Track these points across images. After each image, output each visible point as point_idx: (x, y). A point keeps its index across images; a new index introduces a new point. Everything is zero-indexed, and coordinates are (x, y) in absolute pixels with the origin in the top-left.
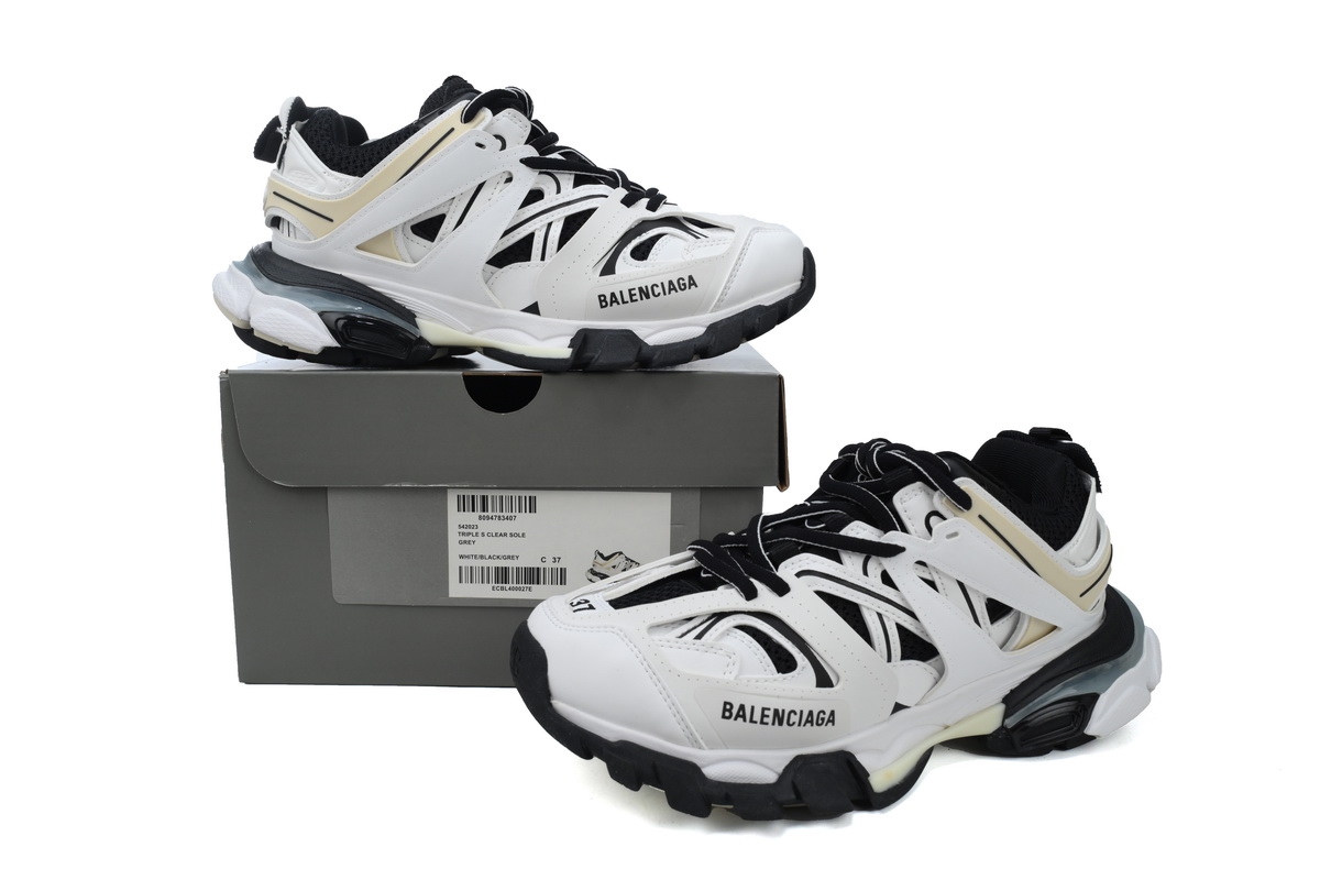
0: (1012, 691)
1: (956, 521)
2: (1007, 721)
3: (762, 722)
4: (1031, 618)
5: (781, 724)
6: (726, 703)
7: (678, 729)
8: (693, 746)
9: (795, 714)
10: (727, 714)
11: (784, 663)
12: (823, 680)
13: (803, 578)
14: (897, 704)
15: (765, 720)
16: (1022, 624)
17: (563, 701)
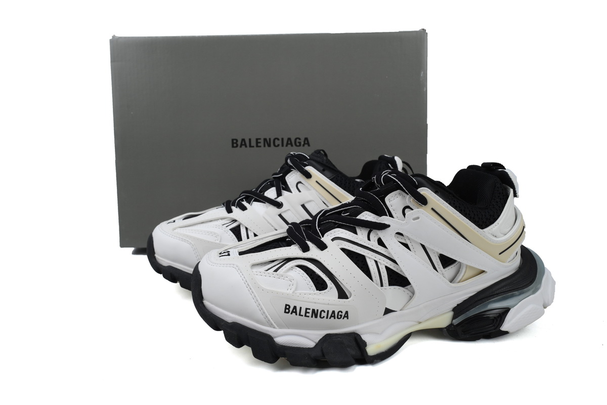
0: (458, 305)
1: (419, 211)
2: (454, 321)
3: (306, 316)
4: (467, 265)
5: (316, 317)
6: (286, 305)
7: (262, 317)
8: (271, 327)
9: (324, 312)
10: (287, 311)
11: (320, 285)
12: (342, 295)
13: (334, 241)
14: (386, 309)
15: (307, 314)
16: (462, 268)
17: (208, 301)
